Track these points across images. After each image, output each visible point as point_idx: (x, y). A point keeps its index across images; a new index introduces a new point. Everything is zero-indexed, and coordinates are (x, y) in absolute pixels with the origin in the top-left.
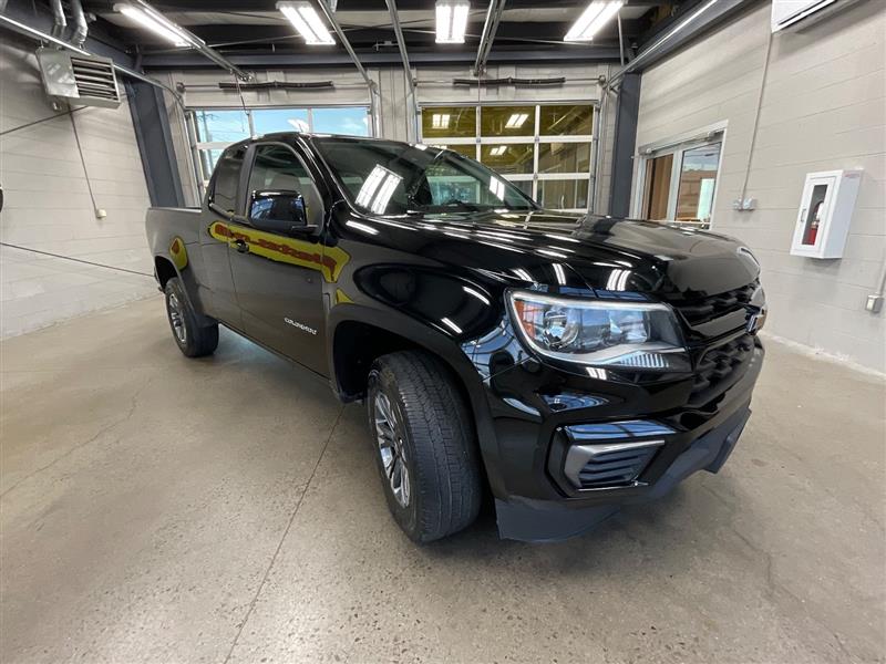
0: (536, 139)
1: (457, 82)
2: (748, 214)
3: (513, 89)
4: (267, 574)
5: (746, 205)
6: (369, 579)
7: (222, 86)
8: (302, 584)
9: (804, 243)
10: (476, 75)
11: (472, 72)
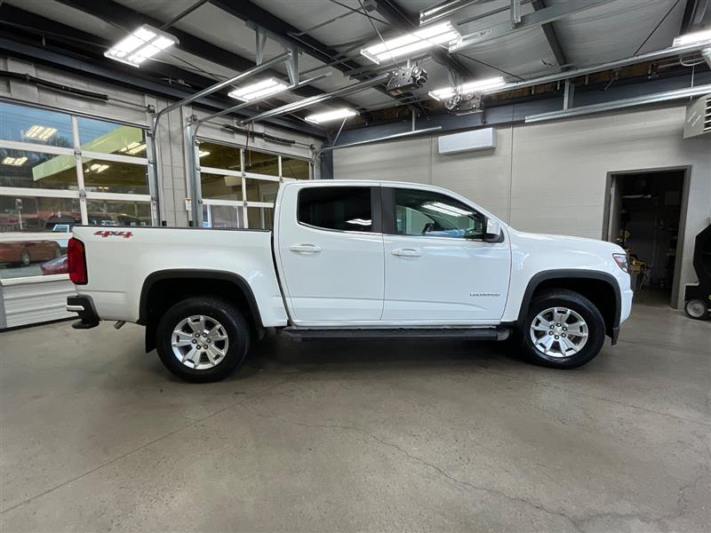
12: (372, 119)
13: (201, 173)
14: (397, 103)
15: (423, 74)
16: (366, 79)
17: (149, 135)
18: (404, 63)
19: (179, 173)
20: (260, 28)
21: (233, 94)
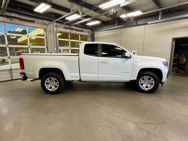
0: (80, 41)
1: (65, 27)
3: (75, 31)
11: (68, 26)
12: (105, 23)
13: (59, 40)
14: (112, 19)
15: (116, 12)
16: (102, 13)
17: (45, 30)
18: (111, 9)
19: (53, 40)
20: (72, 2)
21: (66, 19)
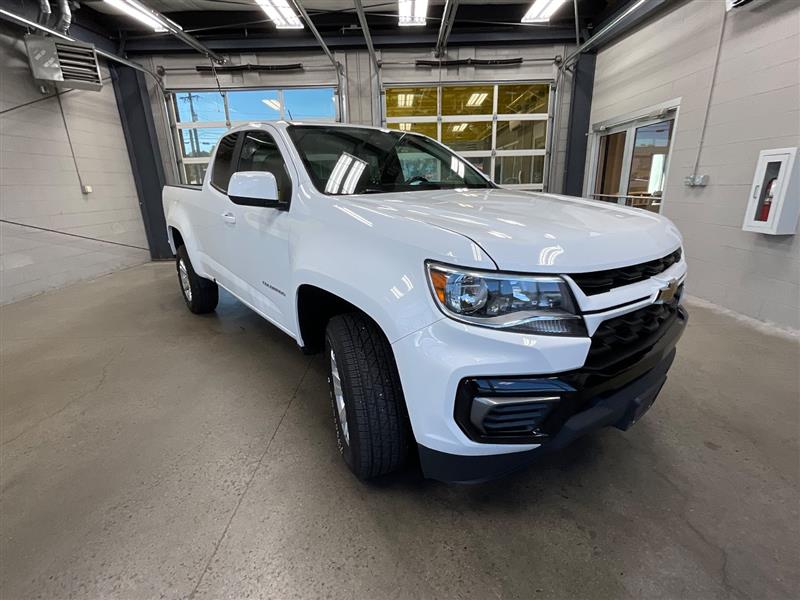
0: (494, 117)
1: (419, 63)
2: (700, 190)
3: (472, 69)
4: (210, 561)
5: (698, 181)
6: (311, 568)
7: (199, 69)
8: (243, 573)
9: (756, 219)
10: (437, 57)
11: (433, 53)
